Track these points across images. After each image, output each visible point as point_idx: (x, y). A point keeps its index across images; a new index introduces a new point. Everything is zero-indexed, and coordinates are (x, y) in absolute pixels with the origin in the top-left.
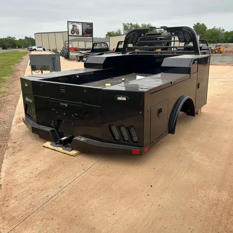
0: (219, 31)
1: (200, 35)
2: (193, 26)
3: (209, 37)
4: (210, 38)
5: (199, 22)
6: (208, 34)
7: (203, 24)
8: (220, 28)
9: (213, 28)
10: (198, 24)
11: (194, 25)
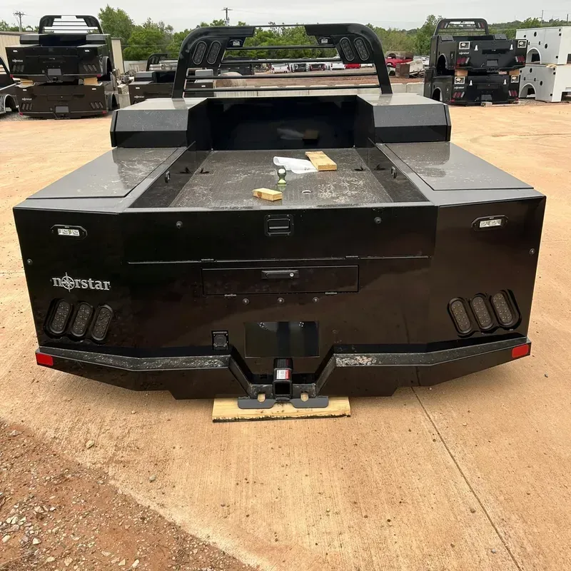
0: (162, 30)
1: (120, 40)
2: (100, 15)
3: (143, 44)
4: (146, 47)
5: (111, 7)
6: (137, 39)
7: (120, 12)
8: (163, 25)
9: (146, 21)
10: (108, 8)
11: (101, 12)
